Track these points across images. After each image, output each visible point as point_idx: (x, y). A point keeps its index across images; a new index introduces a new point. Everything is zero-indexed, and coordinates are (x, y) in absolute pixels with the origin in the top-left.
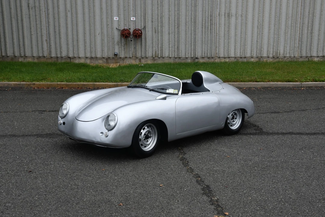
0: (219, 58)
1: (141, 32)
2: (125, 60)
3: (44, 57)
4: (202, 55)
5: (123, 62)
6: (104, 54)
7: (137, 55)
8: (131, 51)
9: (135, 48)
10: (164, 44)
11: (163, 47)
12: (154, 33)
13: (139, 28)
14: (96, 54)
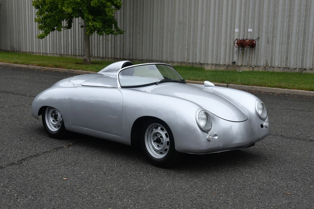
1: (255, 42)
2: (241, 68)
3: (184, 62)
4: (310, 67)
5: (239, 69)
6: (225, 62)
7: (250, 63)
8: (246, 59)
9: (250, 57)
10: (275, 54)
11: (274, 57)
12: (266, 43)
13: (254, 39)
14: (220, 62)
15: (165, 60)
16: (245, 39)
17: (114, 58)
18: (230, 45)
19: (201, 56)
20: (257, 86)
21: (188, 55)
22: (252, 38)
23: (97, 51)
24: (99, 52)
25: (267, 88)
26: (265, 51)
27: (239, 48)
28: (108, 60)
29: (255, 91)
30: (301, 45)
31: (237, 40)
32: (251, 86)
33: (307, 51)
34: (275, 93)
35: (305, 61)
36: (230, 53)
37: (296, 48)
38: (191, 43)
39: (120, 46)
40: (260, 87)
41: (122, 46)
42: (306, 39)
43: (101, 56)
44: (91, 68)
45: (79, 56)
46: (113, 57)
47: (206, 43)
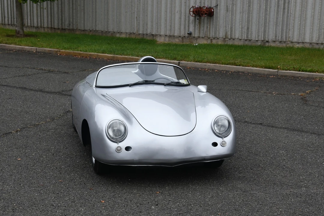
0: (292, 42)
1: (213, 10)
2: (198, 40)
3: (134, 33)
4: (273, 39)
5: (196, 41)
6: (180, 33)
7: (208, 35)
8: (203, 30)
9: (207, 27)
10: (235, 24)
11: (234, 27)
12: (225, 12)
13: (212, 6)
14: (174, 33)
15: (111, 31)
16: (202, 7)
17: (51, 28)
18: (185, 14)
19: (152, 26)
20: (210, 63)
21: (138, 24)
22: (210, 6)
23: (31, 19)
24: (33, 21)
25: (221, 65)
26: (225, 20)
27: (195, 17)
28: (44, 30)
29: (208, 69)
30: (263, 14)
31: (193, 8)
32: (204, 64)
33: (269, 21)
34: (228, 71)
35: (267, 32)
36: (185, 22)
37: (258, 18)
38: (141, 10)
39: (58, 13)
40: (214, 64)
41: (60, 13)
42: (269, 7)
43: (36, 25)
44: (25, 43)
45: (9, 25)
46: (50, 26)
47: (158, 11)
